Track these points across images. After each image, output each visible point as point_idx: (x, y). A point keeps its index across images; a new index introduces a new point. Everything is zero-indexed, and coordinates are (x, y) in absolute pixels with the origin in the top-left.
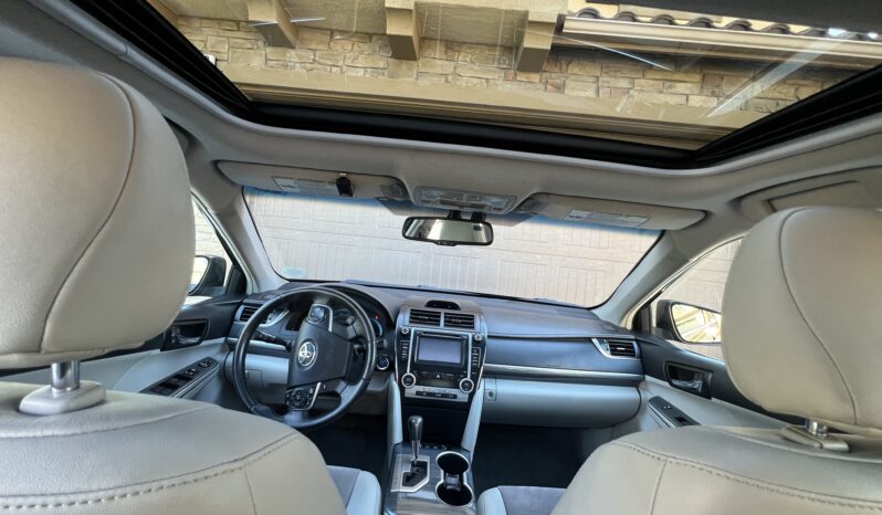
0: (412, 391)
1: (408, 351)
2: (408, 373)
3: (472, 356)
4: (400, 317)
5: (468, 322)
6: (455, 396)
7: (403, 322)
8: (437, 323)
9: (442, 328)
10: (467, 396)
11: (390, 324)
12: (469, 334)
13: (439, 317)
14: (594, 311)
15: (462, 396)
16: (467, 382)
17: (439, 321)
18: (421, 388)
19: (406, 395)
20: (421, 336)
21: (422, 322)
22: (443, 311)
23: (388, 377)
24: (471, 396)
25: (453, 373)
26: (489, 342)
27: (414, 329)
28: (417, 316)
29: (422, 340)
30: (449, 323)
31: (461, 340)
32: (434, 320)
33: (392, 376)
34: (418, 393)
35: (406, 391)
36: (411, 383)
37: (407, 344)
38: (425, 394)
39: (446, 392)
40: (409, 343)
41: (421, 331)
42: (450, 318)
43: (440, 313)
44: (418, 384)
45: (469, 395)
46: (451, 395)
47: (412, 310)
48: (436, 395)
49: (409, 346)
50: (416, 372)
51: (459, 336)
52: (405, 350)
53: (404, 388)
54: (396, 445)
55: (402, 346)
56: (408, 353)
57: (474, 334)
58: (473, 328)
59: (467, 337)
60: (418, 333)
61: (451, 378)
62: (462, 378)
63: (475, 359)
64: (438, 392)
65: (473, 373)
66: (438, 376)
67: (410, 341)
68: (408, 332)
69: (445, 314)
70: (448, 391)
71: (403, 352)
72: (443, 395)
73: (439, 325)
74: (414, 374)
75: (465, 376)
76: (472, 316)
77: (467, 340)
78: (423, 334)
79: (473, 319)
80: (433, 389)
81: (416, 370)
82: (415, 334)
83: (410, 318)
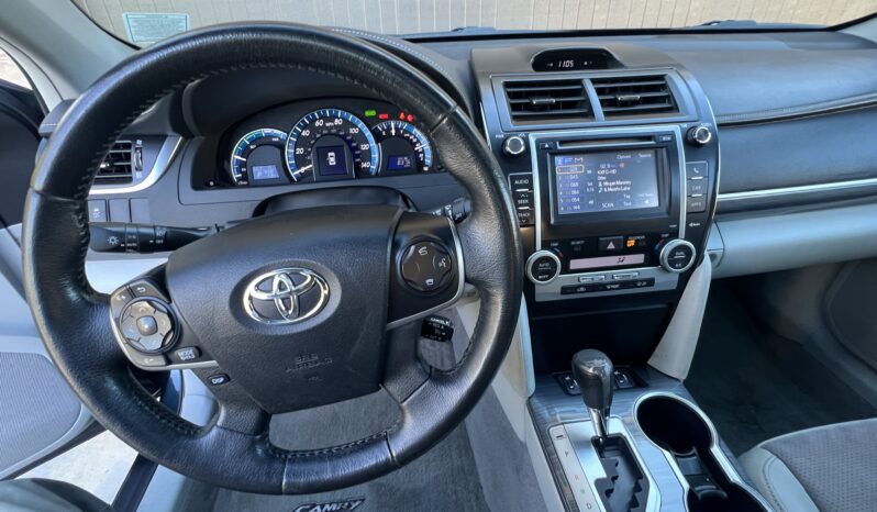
0: (551, 289)
1: (531, 197)
2: (541, 253)
3: (690, 184)
6: (651, 282)
8: (578, 109)
9: (601, 125)
10: (676, 278)
13: (582, 92)
15: (665, 280)
16: (679, 247)
17: (587, 103)
18: (573, 278)
19: (539, 298)
20: (555, 153)
21: (542, 112)
22: (586, 76)
24: (684, 279)
27: (536, 134)
28: (524, 101)
29: (558, 160)
30: (614, 108)
31: (656, 148)
32: (570, 102)
34: (565, 290)
35: (538, 290)
36: (551, 274)
37: (527, 182)
38: (582, 289)
39: (631, 278)
40: (530, 178)
41: (553, 140)
42: (614, 91)
43: (579, 82)
44: (566, 270)
45: (681, 275)
46: (642, 281)
47: (507, 85)
48: (608, 287)
49: (531, 186)
50: (556, 244)
51: (648, 138)
52: (523, 198)
53: (533, 285)
54: (530, 398)
55: (515, 187)
56: (531, 204)
57: (685, 126)
58: (674, 109)
59: (669, 138)
60: (547, 146)
61: (640, 244)
62: (667, 240)
63: (696, 192)
64: (611, 280)
65: (691, 225)
66: (611, 246)
67: (531, 170)
68: (522, 149)
69: (594, 81)
70: (633, 274)
71: (520, 202)
72: (624, 284)
73: (590, 114)
74: (552, 249)
75: (675, 235)
76: (661, 78)
77: (670, 148)
78: (559, 148)
79: (664, 87)
80: (600, 277)
81: (555, 241)
82: (541, 150)
83: (511, 106)
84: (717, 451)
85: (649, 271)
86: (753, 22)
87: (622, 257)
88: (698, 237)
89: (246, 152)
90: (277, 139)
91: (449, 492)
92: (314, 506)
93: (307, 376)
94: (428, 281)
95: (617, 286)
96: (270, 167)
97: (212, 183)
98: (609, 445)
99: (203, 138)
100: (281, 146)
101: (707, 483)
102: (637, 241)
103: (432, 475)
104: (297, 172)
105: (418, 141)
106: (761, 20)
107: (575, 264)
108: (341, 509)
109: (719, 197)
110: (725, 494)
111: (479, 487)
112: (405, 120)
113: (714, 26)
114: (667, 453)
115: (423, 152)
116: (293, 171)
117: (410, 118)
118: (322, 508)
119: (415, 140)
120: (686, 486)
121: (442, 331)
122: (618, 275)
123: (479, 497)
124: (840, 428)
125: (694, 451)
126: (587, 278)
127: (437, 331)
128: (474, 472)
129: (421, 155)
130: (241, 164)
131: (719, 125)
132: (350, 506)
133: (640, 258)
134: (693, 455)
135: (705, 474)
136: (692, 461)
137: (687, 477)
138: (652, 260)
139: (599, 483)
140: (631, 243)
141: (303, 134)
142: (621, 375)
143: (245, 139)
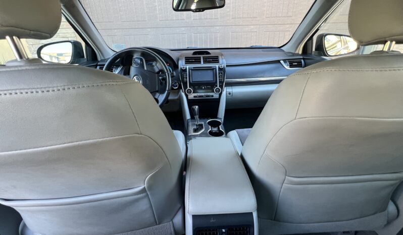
0: (191, 96)
1: (187, 77)
2: (188, 88)
3: (219, 76)
4: (180, 62)
5: (215, 59)
6: (213, 96)
7: (182, 64)
8: (200, 62)
9: (202, 65)
10: (218, 95)
11: (175, 66)
13: (200, 59)
14: (282, 48)
15: (216, 96)
16: (218, 88)
17: (200, 61)
18: (196, 94)
19: (189, 98)
20: (192, 70)
21: (191, 63)
22: (202, 56)
23: (179, 92)
24: (220, 95)
25: (210, 86)
26: (227, 69)
27: (188, 67)
28: (188, 60)
29: (193, 72)
30: (205, 62)
31: (213, 69)
32: (198, 61)
33: (181, 91)
34: (195, 97)
35: (189, 96)
36: (191, 92)
38: (198, 97)
40: (187, 74)
41: (192, 67)
42: (206, 59)
43: (200, 57)
44: (194, 92)
46: (211, 96)
47: (186, 57)
48: (203, 96)
51: (211, 67)
55: (183, 75)
56: (187, 79)
57: (219, 65)
58: (218, 62)
59: (215, 67)
61: (210, 88)
62: (215, 87)
63: (220, 78)
65: (220, 84)
66: (203, 88)
67: (187, 72)
68: (185, 68)
70: (209, 94)
71: (185, 78)
72: (207, 96)
73: (200, 63)
74: (191, 88)
75: (217, 86)
77: (216, 69)
79: (218, 58)
80: (201, 94)
81: (192, 86)
82: (189, 69)
83: (186, 61)
85: (212, 94)
88: (221, 87)
95: (205, 97)
98: (199, 125)
109: (225, 80)
122: (205, 94)
126: (199, 94)
131: (226, 66)
138: (212, 91)
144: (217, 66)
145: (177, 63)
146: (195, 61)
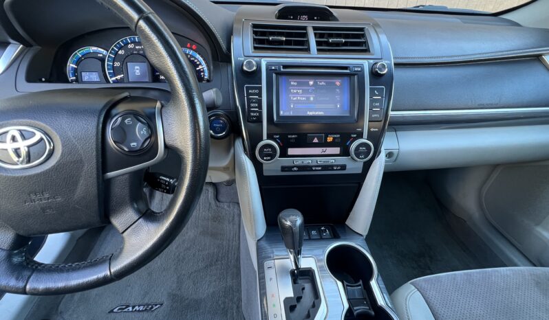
0: (273, 167)
1: (260, 102)
2: (265, 141)
3: (372, 102)
4: (236, 43)
5: (355, 40)
6: (343, 167)
7: (242, 49)
8: (303, 46)
9: (314, 57)
10: (361, 165)
11: (220, 56)
12: (363, 63)
13: (305, 35)
15: (354, 166)
16: (363, 144)
17: (306, 42)
18: (286, 161)
19: (265, 173)
20: (279, 74)
21: (276, 46)
22: (310, 25)
23: (230, 146)
24: (367, 166)
25: (340, 134)
26: (399, 75)
27: (266, 60)
28: (264, 38)
29: (282, 79)
30: (324, 46)
31: (350, 75)
32: (297, 41)
33: (239, 144)
34: (284, 169)
35: (265, 167)
36: (272, 156)
37: (257, 91)
38: (295, 169)
39: (329, 163)
40: (260, 89)
41: (278, 64)
43: (305, 28)
44: (284, 154)
45: (365, 163)
46: (337, 166)
47: (255, 26)
48: (314, 169)
49: (260, 94)
50: (278, 137)
51: (346, 68)
52: (254, 103)
53: (262, 164)
54: (258, 240)
55: (249, 94)
56: (260, 107)
57: (372, 61)
58: (367, 51)
59: (359, 69)
60: (273, 68)
61: (336, 140)
62: (355, 139)
63: (376, 107)
64: (315, 164)
65: (372, 130)
66: (316, 140)
67: (261, 84)
68: (255, 68)
69: (315, 28)
70: (331, 161)
71: (252, 105)
72: (325, 168)
73: (308, 50)
74: (275, 140)
75: (360, 135)
76: (362, 29)
77: (360, 75)
78: (282, 70)
79: (363, 36)
80: (308, 161)
81: (277, 135)
82: (269, 71)
83: (255, 40)
84: (373, 283)
85: (342, 160)
86: (446, 8)
87: (324, 149)
88: (377, 138)
89: (78, 62)
90: (101, 55)
91: (220, 302)
92: (128, 306)
93: (43, 210)
94: (132, 144)
95: (320, 168)
96: (94, 73)
97: (43, 79)
98: (301, 276)
99: (40, 47)
100: (102, 60)
101: (364, 305)
102: (334, 138)
103: (212, 290)
104: (114, 79)
105: (200, 64)
106: (451, 6)
107: (291, 151)
108: (146, 309)
109: (391, 113)
110: (373, 313)
111: (240, 300)
112: (191, 48)
113: (421, 8)
114: (340, 284)
115: (203, 71)
116: (111, 77)
117: (194, 47)
118: (133, 309)
119: (198, 63)
120: (346, 306)
121: (167, 186)
122: (321, 161)
123: (239, 307)
124: (465, 274)
125: (361, 282)
126: (299, 161)
127: (163, 186)
128: (239, 291)
129: (202, 74)
130: (75, 71)
131: (395, 64)
132: (152, 308)
133: (337, 150)
134: (360, 285)
135: (365, 299)
136: (357, 290)
137: (349, 300)
138: (345, 152)
139: (287, 300)
140: (330, 139)
141: (120, 52)
142: (325, 230)
143: (79, 53)
144: (366, 65)
145: (224, 46)
146: (288, 43)
